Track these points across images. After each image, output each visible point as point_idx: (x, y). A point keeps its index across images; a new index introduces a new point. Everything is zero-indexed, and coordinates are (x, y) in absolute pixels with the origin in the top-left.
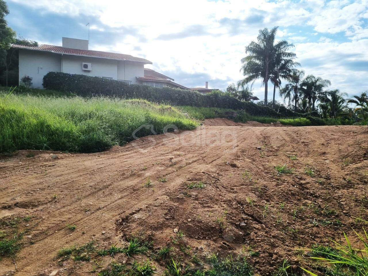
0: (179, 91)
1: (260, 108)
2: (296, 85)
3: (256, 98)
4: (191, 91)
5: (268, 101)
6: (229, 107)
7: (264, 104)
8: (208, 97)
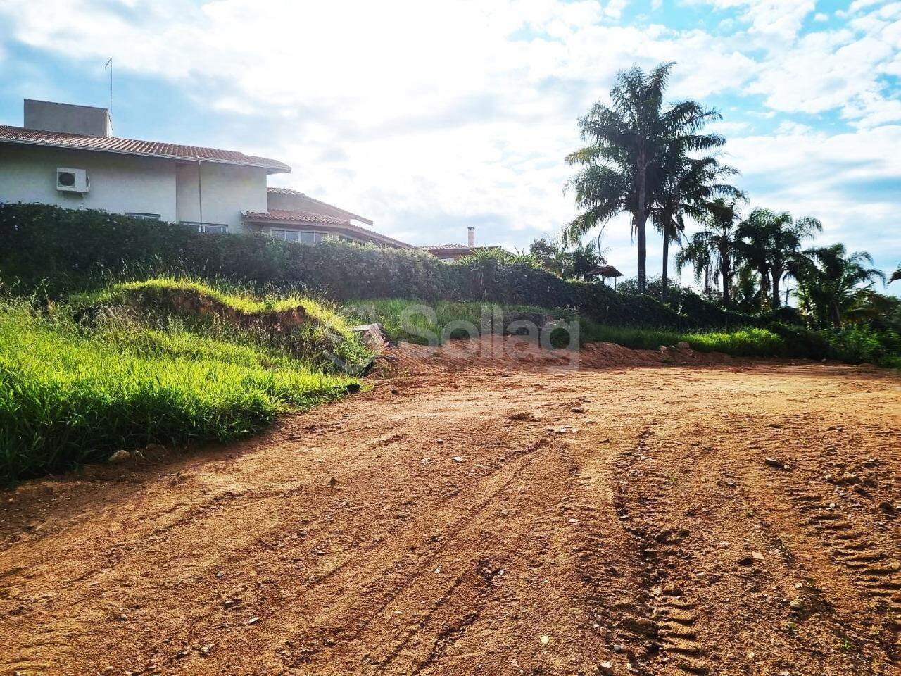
0: (371, 253)
1: (626, 301)
2: (725, 233)
3: (612, 272)
4: (409, 253)
5: (650, 279)
6: (529, 301)
7: (636, 286)
8: (461, 269)
